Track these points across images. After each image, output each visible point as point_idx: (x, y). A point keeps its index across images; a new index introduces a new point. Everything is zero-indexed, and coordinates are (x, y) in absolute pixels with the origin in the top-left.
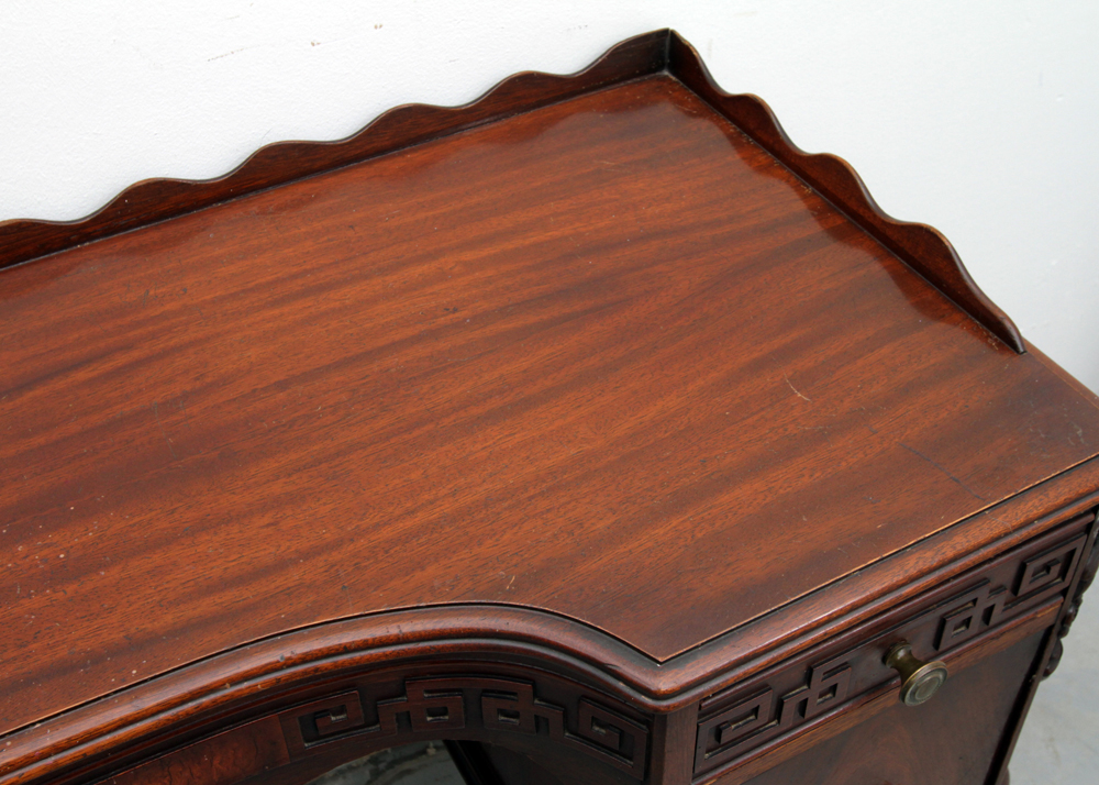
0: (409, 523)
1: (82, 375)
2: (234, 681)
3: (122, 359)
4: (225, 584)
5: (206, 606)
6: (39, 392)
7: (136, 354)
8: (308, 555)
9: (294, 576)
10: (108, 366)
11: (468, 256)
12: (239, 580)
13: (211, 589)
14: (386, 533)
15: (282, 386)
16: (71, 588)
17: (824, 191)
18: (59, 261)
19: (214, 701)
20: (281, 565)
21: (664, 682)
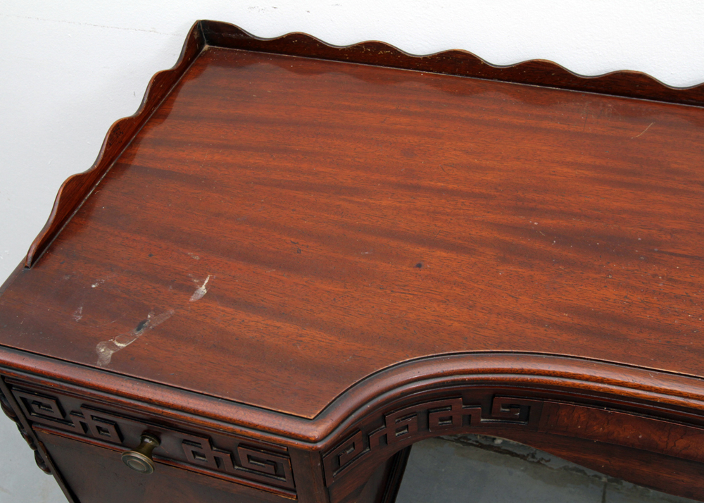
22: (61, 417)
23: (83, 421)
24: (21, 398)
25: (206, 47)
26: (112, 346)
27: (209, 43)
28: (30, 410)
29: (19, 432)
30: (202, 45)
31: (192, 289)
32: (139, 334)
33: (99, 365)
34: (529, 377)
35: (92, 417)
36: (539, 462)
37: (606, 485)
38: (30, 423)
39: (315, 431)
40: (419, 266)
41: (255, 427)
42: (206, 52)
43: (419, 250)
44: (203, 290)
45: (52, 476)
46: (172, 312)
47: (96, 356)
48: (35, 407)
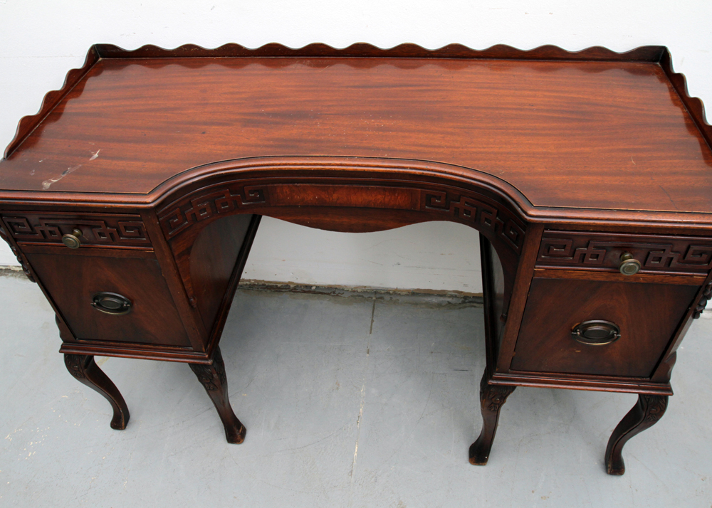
0: (482, 150)
1: (411, 88)
2: (411, 168)
3: (424, 88)
4: (421, 145)
5: (413, 148)
6: (397, 89)
7: (429, 88)
8: (448, 147)
9: (441, 150)
10: (420, 88)
11: (546, 94)
12: (426, 146)
13: (416, 145)
14: (474, 150)
15: (466, 108)
16: (380, 133)
17: (691, 112)
18: (421, 61)
19: (403, 172)
20: (439, 147)
21: (532, 212)
22: (30, 230)
23: (41, 229)
24: (9, 223)
25: (100, 59)
26: (50, 182)
27: (102, 57)
28: (15, 231)
29: (11, 250)
30: (98, 58)
31: (91, 156)
32: (63, 176)
33: (44, 189)
34: (253, 168)
35: (46, 224)
36: (337, 295)
37: (375, 301)
38: (16, 240)
39: (149, 199)
40: (204, 133)
41: (121, 202)
42: (100, 62)
43: (204, 127)
44: (96, 155)
45: (36, 284)
46: (80, 165)
47: (42, 186)
48: (16, 227)
